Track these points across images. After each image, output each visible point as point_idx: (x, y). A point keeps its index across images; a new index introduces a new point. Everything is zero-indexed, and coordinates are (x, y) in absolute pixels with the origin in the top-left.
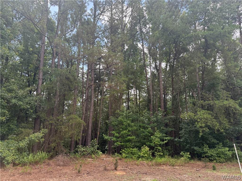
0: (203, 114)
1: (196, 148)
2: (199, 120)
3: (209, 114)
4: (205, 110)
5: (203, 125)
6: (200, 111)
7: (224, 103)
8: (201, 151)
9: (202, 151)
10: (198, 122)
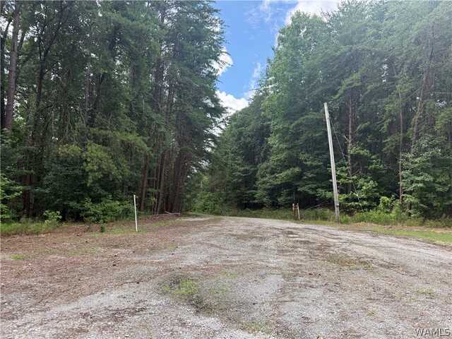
0: (95, 150)
1: (72, 204)
2: (89, 160)
3: (105, 151)
4: (99, 144)
5: (96, 168)
6: (90, 145)
7: (129, 137)
8: (79, 208)
9: (81, 209)
10: (87, 162)
